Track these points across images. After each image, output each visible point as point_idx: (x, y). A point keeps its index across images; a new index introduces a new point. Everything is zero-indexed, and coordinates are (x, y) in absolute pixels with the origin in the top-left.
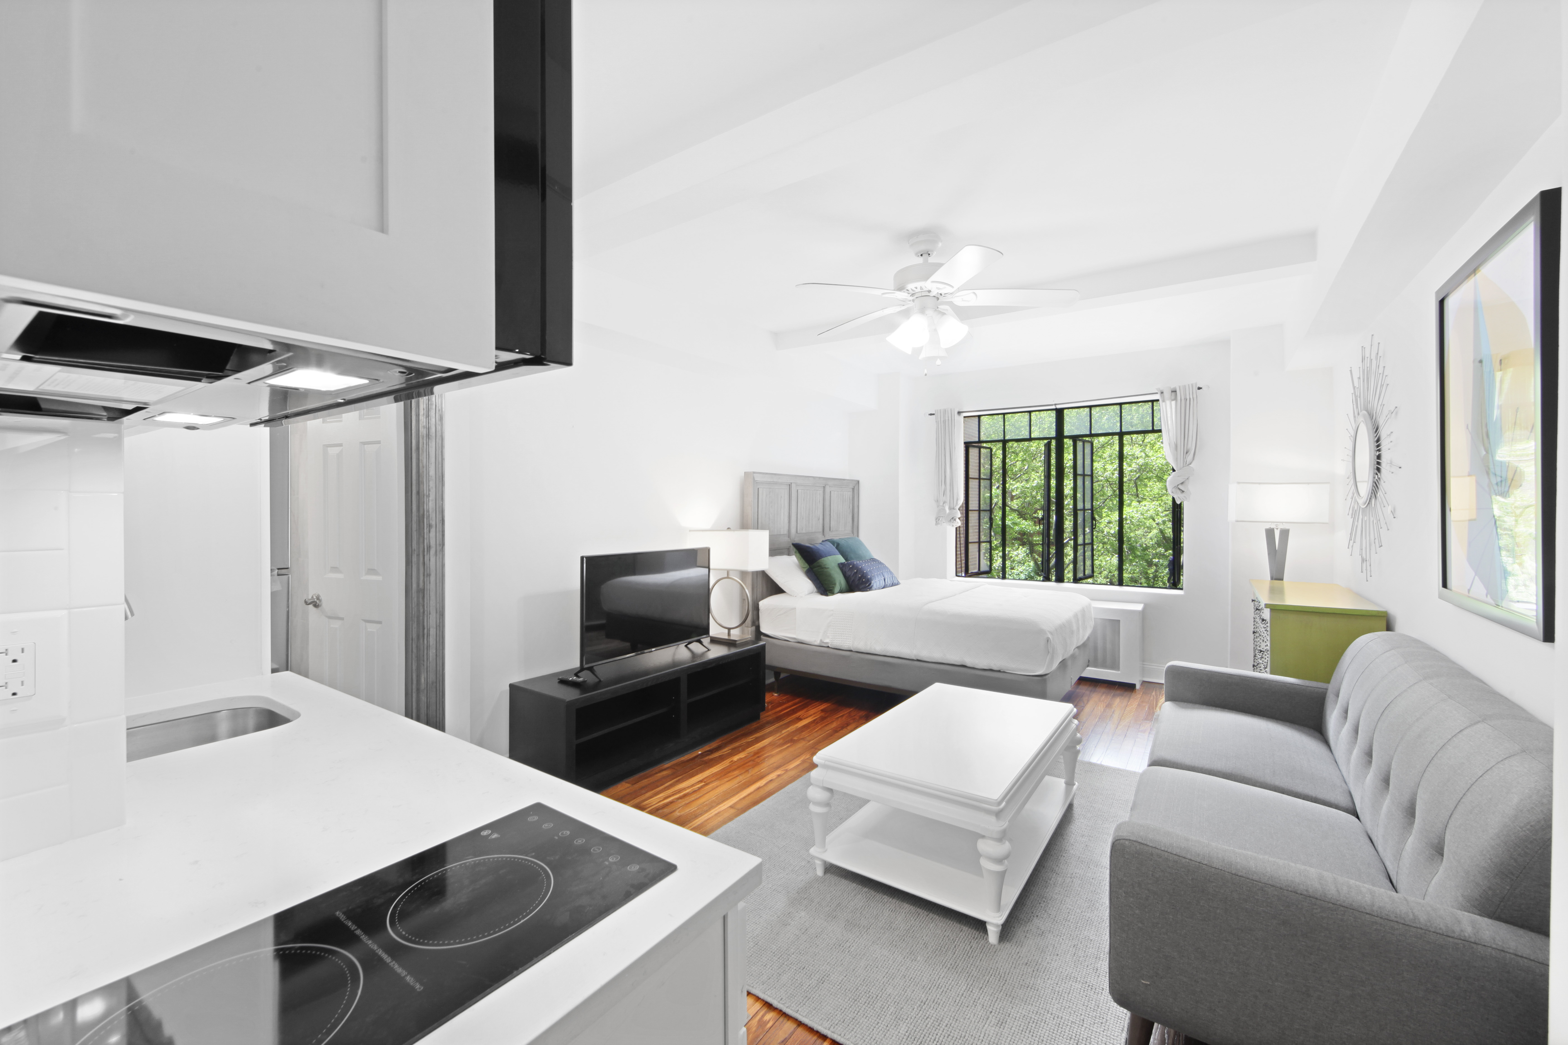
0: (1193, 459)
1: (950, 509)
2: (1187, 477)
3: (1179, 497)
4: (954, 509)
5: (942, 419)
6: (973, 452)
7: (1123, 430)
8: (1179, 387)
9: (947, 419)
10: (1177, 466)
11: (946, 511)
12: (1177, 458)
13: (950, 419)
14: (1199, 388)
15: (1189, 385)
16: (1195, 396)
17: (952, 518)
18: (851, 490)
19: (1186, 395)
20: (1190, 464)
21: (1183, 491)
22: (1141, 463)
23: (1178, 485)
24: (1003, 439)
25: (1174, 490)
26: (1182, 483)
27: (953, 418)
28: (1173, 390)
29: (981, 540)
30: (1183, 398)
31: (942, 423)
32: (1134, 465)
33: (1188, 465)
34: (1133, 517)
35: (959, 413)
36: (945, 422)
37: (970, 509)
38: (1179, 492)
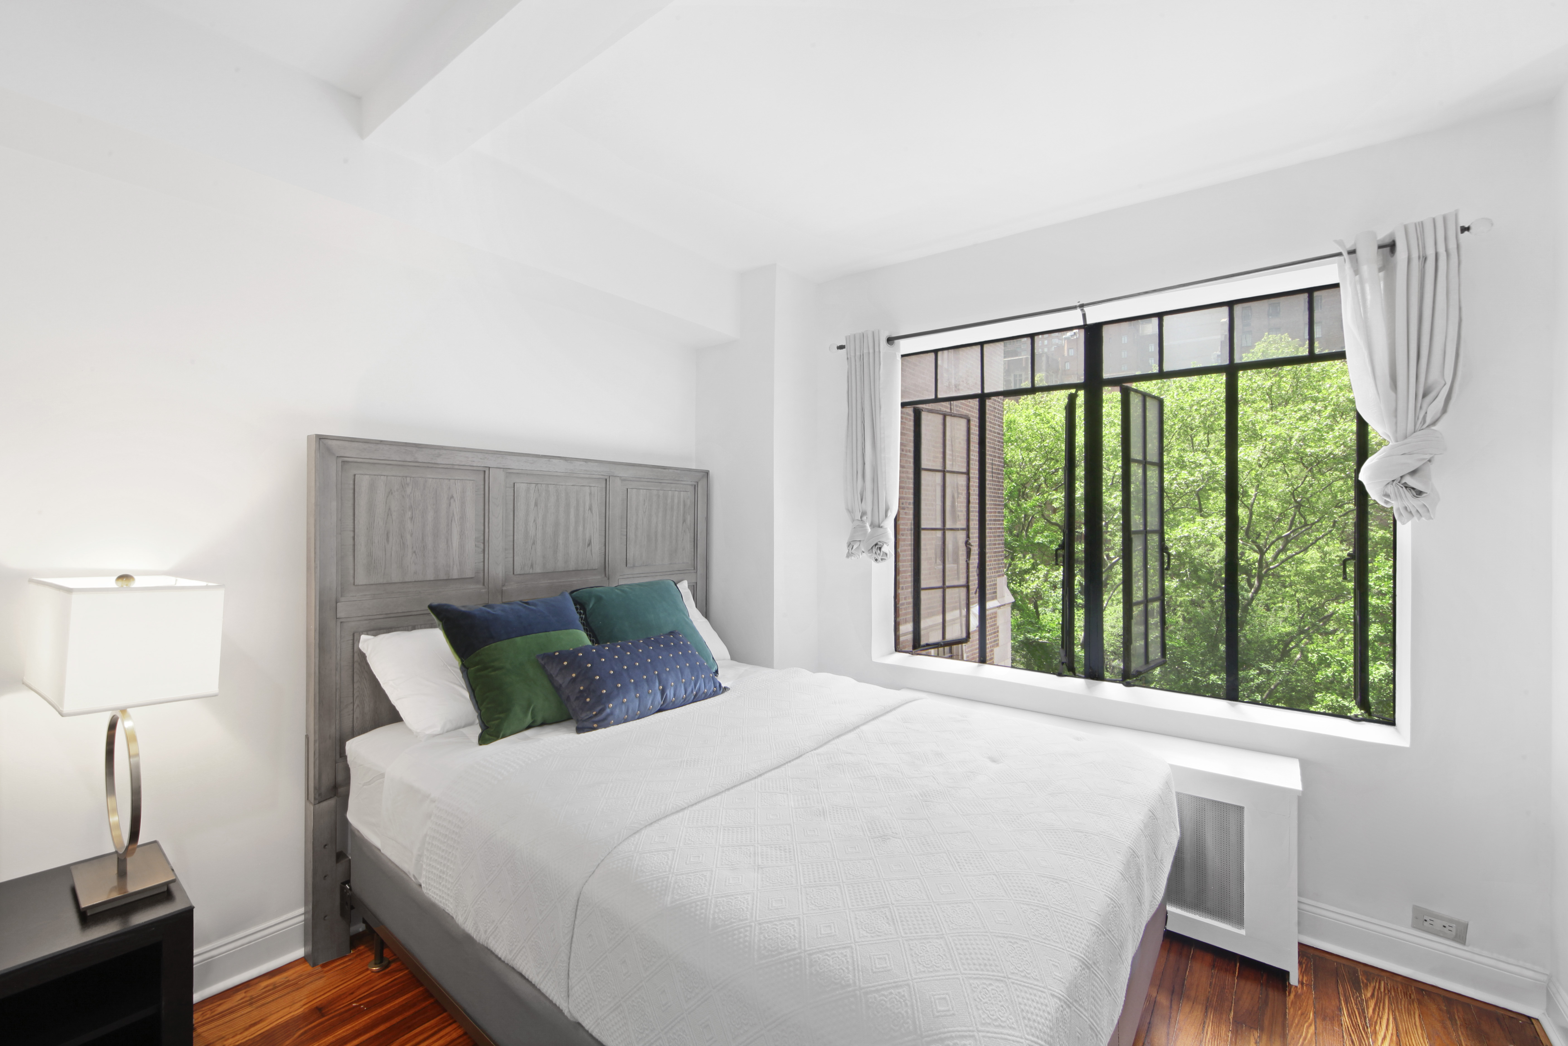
0: (1444, 410)
1: (872, 525)
2: (1428, 457)
3: (1406, 508)
4: (879, 526)
5: (858, 353)
6: (930, 424)
7: (1237, 360)
8: (1406, 228)
9: (866, 351)
10: (1396, 431)
11: (866, 530)
12: (1396, 410)
13: (871, 351)
14: (1464, 229)
15: (1434, 220)
16: (1452, 246)
17: (876, 545)
18: (691, 489)
19: (1424, 248)
20: (1434, 423)
21: (1420, 493)
22: (1206, 471)
23: (1402, 477)
24: (980, 392)
25: (1390, 490)
26: (1413, 473)
27: (877, 350)
28: (1381, 243)
29: (947, 584)
30: (1415, 255)
31: (857, 360)
32: (1197, 474)
33: (1428, 426)
34: (1197, 536)
35: (890, 340)
36: (862, 357)
37: (923, 525)
38: (1408, 494)
